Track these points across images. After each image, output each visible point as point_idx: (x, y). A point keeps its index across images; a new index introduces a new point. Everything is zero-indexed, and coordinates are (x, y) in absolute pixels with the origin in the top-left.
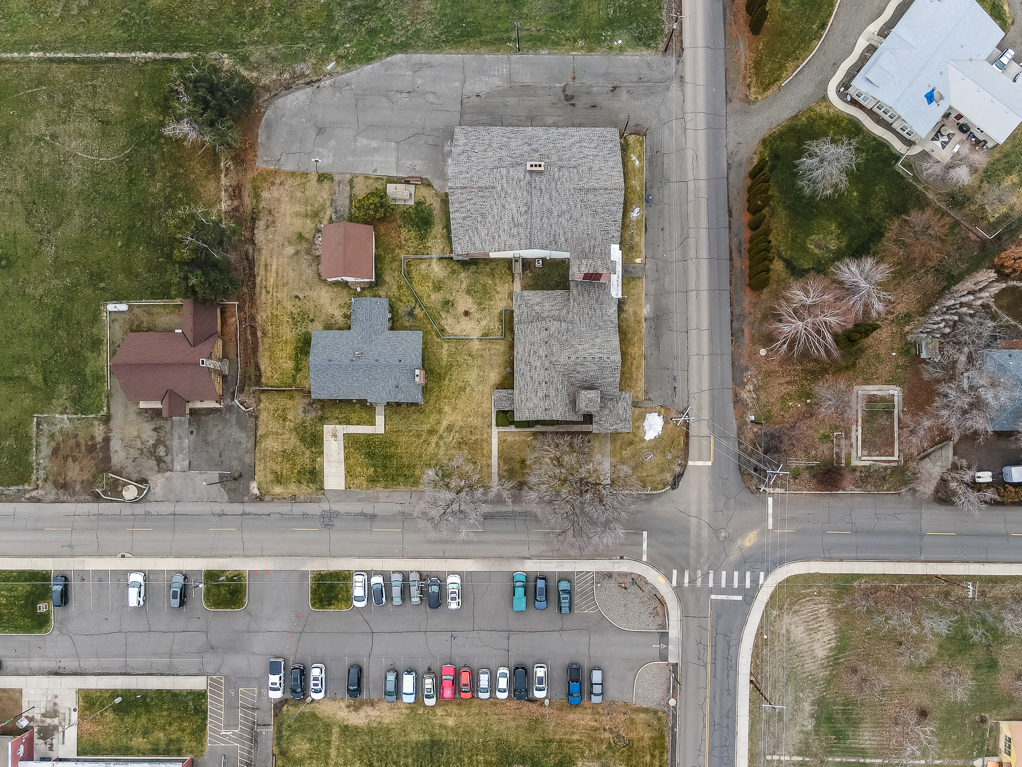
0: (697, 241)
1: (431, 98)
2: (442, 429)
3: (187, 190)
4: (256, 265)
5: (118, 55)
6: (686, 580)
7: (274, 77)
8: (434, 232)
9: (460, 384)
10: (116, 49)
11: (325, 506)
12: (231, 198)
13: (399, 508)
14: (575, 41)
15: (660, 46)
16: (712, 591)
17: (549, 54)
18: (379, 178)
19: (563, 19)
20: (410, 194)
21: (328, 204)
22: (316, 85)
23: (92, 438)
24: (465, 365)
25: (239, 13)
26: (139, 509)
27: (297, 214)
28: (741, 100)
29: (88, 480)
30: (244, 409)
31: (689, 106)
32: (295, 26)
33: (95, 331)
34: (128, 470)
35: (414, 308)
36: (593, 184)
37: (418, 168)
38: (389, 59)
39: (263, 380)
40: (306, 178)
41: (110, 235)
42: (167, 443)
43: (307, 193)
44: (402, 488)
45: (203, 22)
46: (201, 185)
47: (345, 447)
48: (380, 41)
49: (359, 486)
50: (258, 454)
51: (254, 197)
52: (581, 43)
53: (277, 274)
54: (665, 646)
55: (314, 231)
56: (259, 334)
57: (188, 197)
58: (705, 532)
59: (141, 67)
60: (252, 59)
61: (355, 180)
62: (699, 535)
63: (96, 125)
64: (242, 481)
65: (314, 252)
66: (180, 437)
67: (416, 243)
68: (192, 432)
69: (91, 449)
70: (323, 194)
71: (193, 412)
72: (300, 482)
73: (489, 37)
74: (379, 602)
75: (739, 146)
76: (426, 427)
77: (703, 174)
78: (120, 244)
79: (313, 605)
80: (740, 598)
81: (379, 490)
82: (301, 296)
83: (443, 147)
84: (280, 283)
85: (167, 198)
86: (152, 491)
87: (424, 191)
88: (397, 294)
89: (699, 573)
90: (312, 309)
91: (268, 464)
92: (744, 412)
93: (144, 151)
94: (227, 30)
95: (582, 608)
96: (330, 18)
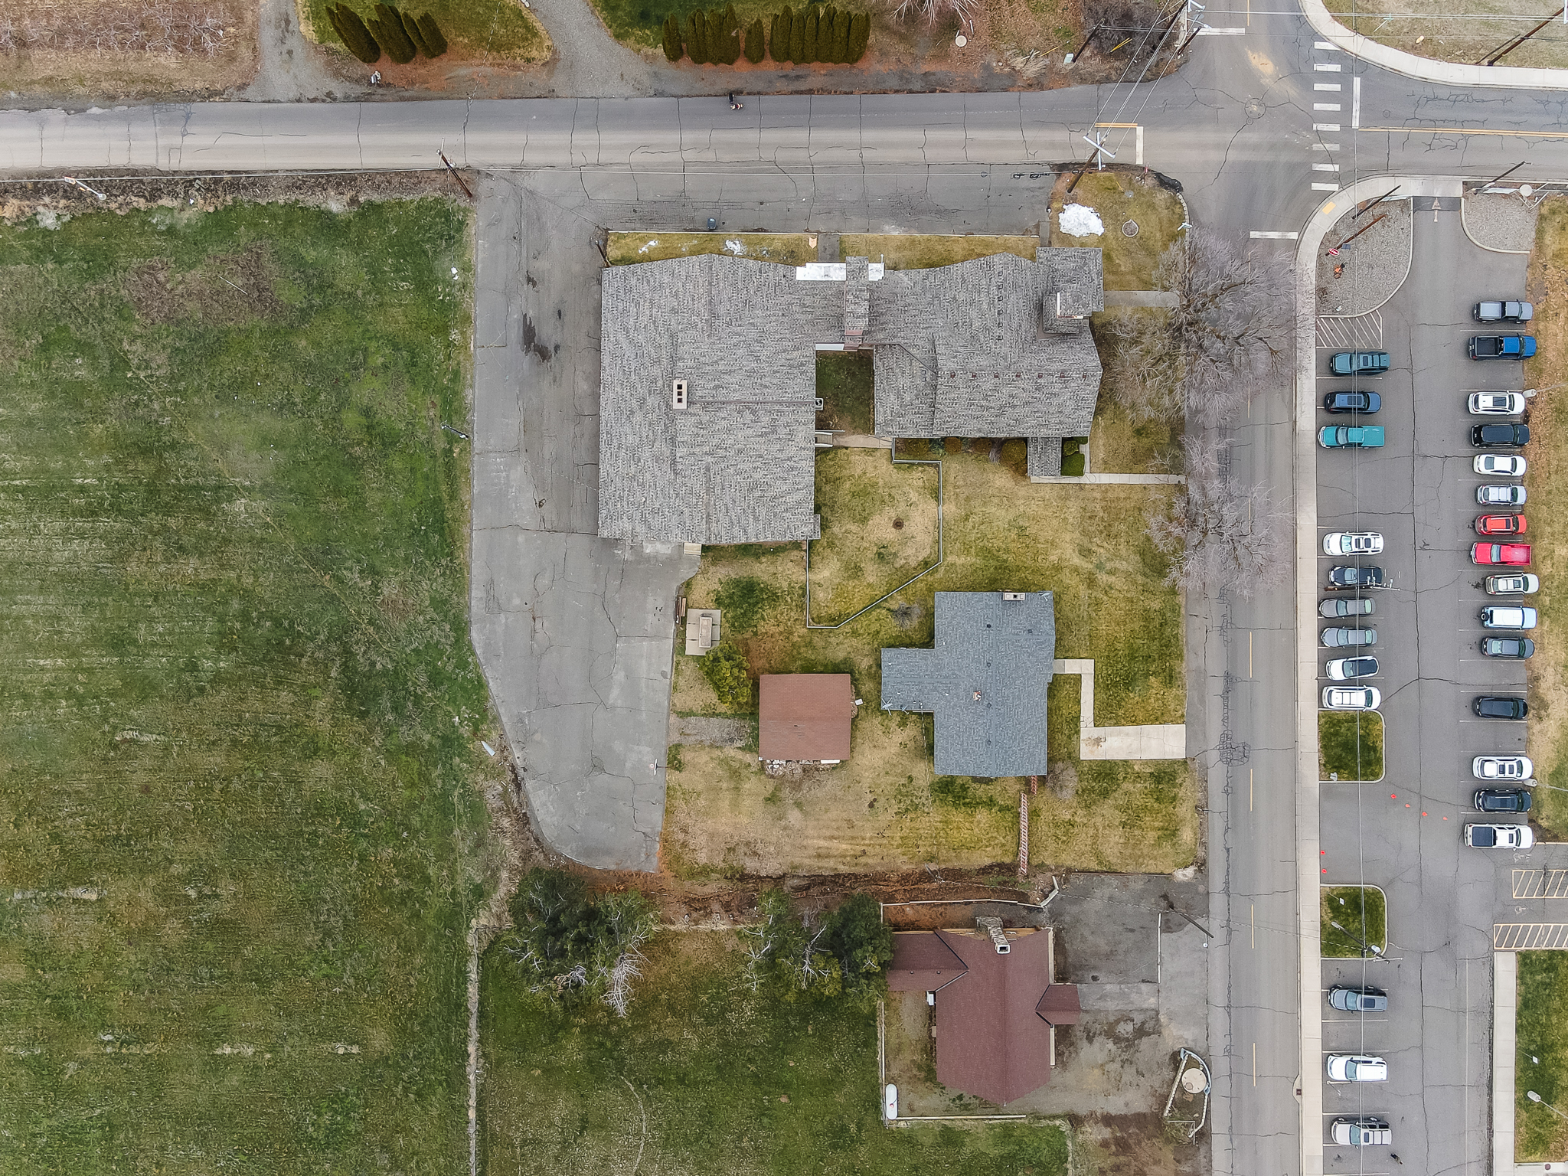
0: (780, 147)
1: (544, 581)
2: (1085, 565)
3: (695, 988)
4: (818, 872)
5: (472, 1102)
6: (1329, 168)
7: (508, 842)
8: (765, 578)
9: (1013, 535)
10: (462, 1106)
11: (1213, 756)
12: (708, 914)
13: (1214, 636)
14: (450, 345)
15: (462, 205)
16: (1346, 127)
17: (472, 387)
18: (677, 669)
19: (414, 365)
20: (703, 616)
21: (717, 753)
22: (521, 773)
23: (1105, 1144)
24: (982, 527)
25: (403, 902)
26: (1221, 1065)
27: (735, 805)
28: (551, 73)
29: (1176, 1151)
30: (1055, 892)
31: (561, 158)
32: (425, 808)
33: (928, 1140)
34: (1157, 1085)
35: (888, 610)
36: (700, 306)
37: (660, 603)
38: (478, 652)
39: (1007, 860)
40: (675, 790)
41: (770, 1117)
42: (1112, 1019)
43: (700, 787)
44: (1182, 631)
45: (418, 960)
46: (687, 963)
47: (1117, 724)
48: (450, 668)
49: (1179, 700)
50: (1130, 869)
51: (707, 875)
52: (455, 335)
53: (832, 838)
54: (1436, 203)
55: (763, 777)
56: (933, 867)
57: (706, 985)
58: (1252, 137)
59: (492, 1066)
60: (478, 880)
61: (679, 707)
62: (1256, 147)
63: (588, 1139)
64: (1173, 894)
65: (797, 777)
66: (1102, 998)
67: (782, 607)
68: (1095, 978)
69: (1123, 1146)
70: (701, 762)
71: (1062, 975)
72: (1174, 799)
73: (444, 487)
74: (1371, 667)
75: (626, 77)
76: (1083, 591)
77: (672, 137)
78: (784, 1100)
79: (1376, 776)
80: (1357, 81)
81: (1185, 667)
82: (870, 797)
83: (625, 562)
84: (849, 833)
85: (709, 1020)
86: (1191, 1044)
87: (699, 593)
88: (868, 639)
89: (1317, 147)
90: (891, 779)
91: (1145, 852)
92: (1058, 73)
93: (631, 1060)
94: (431, 921)
95: (1377, 336)
96: (411, 749)
